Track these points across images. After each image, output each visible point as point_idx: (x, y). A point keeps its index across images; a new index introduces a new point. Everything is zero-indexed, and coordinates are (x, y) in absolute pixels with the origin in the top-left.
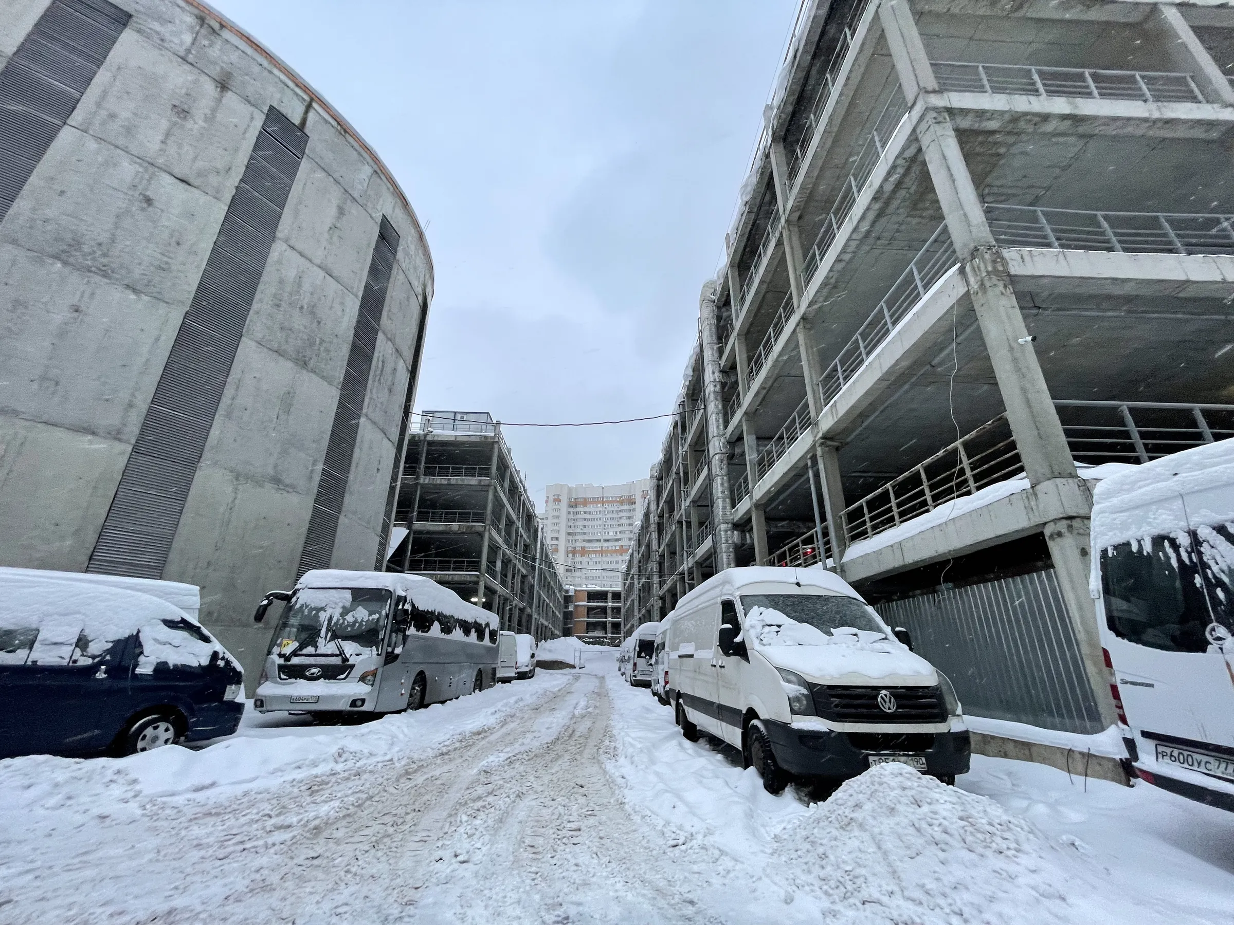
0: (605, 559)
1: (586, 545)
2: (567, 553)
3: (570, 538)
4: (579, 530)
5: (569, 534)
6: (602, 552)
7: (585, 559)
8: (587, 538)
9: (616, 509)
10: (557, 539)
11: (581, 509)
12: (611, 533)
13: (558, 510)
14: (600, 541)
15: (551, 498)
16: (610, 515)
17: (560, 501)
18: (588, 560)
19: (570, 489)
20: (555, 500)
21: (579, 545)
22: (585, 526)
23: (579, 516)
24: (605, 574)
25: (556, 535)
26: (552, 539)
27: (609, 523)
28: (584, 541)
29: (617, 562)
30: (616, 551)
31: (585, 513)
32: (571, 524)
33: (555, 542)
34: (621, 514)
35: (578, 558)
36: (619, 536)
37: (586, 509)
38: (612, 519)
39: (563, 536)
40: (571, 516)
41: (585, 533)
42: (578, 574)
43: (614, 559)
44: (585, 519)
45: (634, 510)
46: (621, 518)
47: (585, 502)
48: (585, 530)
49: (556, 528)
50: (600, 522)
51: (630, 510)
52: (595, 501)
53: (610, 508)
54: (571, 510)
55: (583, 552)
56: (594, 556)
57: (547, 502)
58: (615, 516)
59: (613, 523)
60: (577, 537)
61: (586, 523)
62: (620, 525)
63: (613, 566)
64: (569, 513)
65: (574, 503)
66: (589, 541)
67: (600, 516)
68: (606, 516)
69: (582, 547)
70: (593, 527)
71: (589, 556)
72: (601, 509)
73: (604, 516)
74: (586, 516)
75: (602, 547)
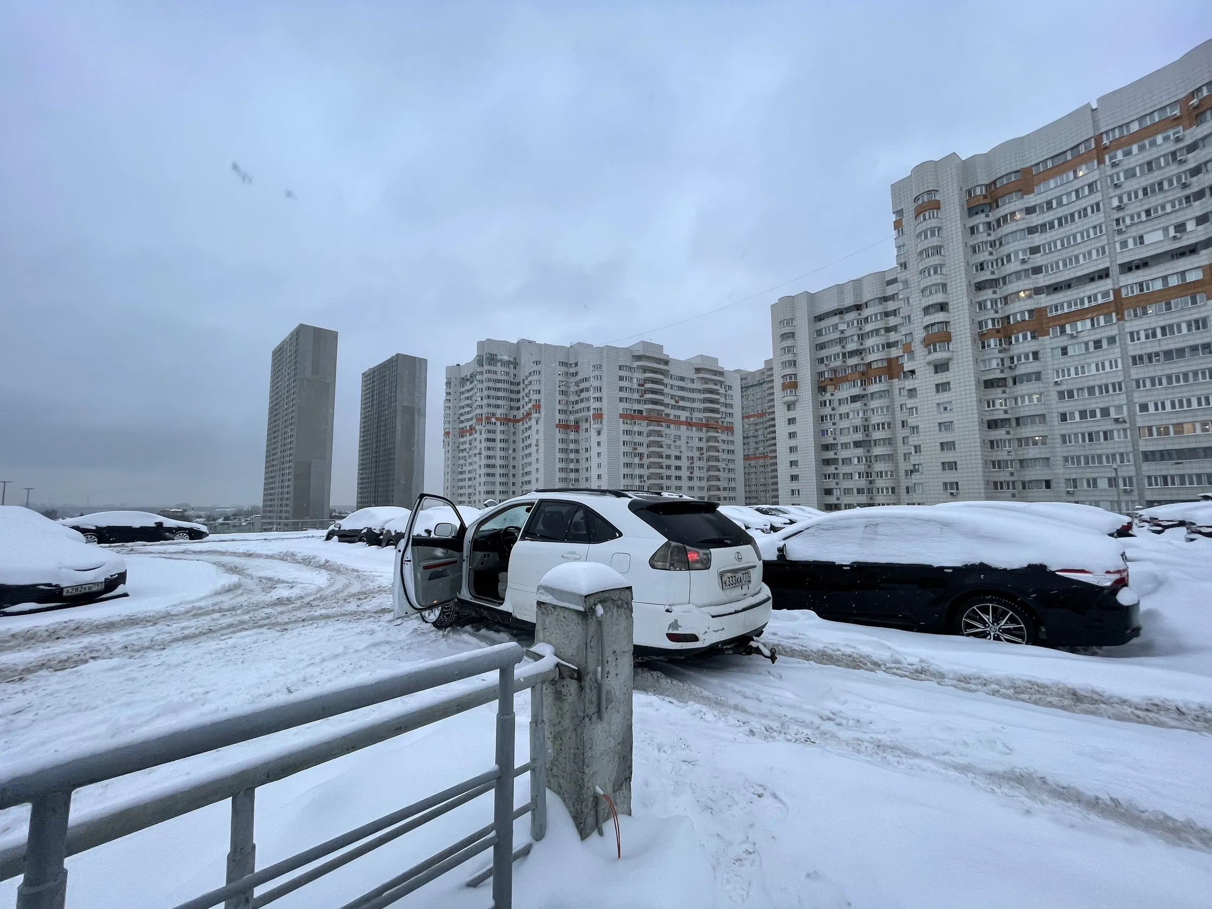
0: (1137, 325)
1: (1044, 300)
2: (982, 338)
3: (987, 295)
4: (1013, 267)
5: (980, 286)
6: (1118, 307)
7: (1049, 343)
8: (1043, 280)
9: (1171, 147)
10: (943, 307)
11: (1011, 205)
12: (1154, 237)
13: (936, 230)
14: (1103, 274)
15: (909, 208)
16: (1136, 183)
17: (936, 206)
18: (1063, 341)
19: (967, 166)
20: (919, 212)
21: (1020, 308)
22: (1035, 250)
23: (1007, 228)
24: (1143, 371)
25: (939, 298)
26: (927, 310)
27: (1138, 206)
28: (1038, 291)
29: (1198, 324)
30: (1186, 290)
31: (1030, 210)
32: (983, 257)
33: (940, 317)
35: (1023, 346)
36: (1194, 236)
37: (1032, 200)
38: (1152, 189)
39: (959, 296)
40: (982, 236)
41: (1037, 270)
42: (1023, 388)
43: (1181, 316)
44: (1032, 230)
46: (1196, 171)
48: (1038, 260)
49: (936, 279)
50: (1094, 219)
53: (1137, 159)
54: (979, 219)
55: (1040, 323)
56: (1084, 326)
57: (898, 225)
58: (1174, 169)
59: (1156, 200)
60: (1017, 286)
61: (1037, 239)
62: (1195, 196)
63: (1185, 339)
64: (973, 230)
65: (985, 197)
66: (1056, 288)
67: (1097, 197)
68: (1118, 192)
69: (1031, 312)
70: (1068, 241)
71: (1063, 331)
72: (1095, 176)
73: (1112, 192)
74: (1036, 220)
75: (1117, 292)
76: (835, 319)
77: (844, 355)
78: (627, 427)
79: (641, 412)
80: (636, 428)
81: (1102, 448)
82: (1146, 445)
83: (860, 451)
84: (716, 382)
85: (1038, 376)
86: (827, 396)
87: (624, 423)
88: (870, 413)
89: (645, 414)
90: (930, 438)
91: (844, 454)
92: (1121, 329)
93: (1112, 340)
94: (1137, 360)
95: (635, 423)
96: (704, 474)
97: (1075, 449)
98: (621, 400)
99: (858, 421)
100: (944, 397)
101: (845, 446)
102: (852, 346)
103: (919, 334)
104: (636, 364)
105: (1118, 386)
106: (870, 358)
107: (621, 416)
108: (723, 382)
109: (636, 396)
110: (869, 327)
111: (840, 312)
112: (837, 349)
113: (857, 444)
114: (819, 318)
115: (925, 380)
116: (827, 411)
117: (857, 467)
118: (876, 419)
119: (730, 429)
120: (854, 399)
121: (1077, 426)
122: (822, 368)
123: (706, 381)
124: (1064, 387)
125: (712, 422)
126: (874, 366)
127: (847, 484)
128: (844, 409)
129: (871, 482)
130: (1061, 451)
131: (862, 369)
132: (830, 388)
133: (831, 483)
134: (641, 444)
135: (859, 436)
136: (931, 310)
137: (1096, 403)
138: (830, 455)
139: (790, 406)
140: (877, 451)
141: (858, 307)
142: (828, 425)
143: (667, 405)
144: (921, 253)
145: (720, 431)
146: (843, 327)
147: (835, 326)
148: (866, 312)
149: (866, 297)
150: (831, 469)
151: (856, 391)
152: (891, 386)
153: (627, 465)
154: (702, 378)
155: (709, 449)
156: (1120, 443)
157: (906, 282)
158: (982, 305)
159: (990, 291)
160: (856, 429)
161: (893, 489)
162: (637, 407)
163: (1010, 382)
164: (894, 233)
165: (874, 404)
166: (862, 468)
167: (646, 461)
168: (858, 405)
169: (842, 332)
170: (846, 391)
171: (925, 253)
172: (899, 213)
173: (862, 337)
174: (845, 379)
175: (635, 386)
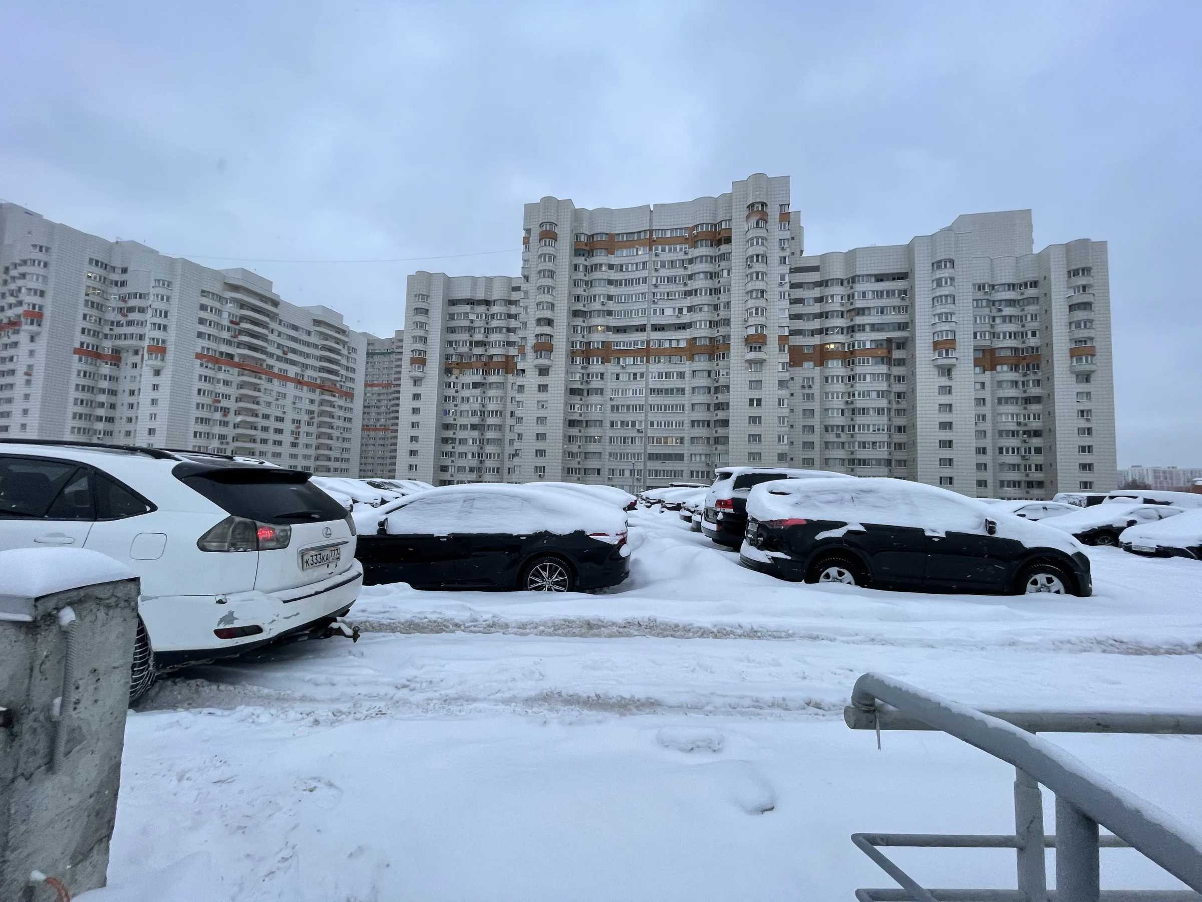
0: (655, 368)
1: (612, 337)
2: (572, 355)
3: (579, 321)
4: (597, 306)
5: (576, 314)
6: (648, 353)
7: (611, 369)
8: (613, 322)
9: (681, 256)
10: (550, 322)
11: (600, 258)
12: (668, 312)
13: (552, 258)
14: (642, 328)
15: (536, 232)
16: (665, 272)
17: (554, 237)
18: (617, 369)
19: (578, 215)
20: (542, 237)
21: (598, 337)
22: (610, 298)
23: (596, 275)
24: (654, 400)
25: (548, 314)
26: (539, 321)
27: (664, 288)
28: (608, 328)
29: (681, 375)
30: (679, 351)
31: (611, 267)
32: (580, 291)
33: (547, 330)
34: (692, 269)
35: (596, 367)
36: (686, 318)
37: (614, 260)
38: (671, 280)
39: (561, 317)
40: (580, 275)
41: (609, 313)
42: (594, 399)
43: (674, 368)
44: (610, 282)
45: (725, 257)
46: (690, 277)
47: (611, 243)
48: (611, 306)
49: (548, 298)
50: (643, 288)
51: (712, 259)
52: (631, 240)
53: (667, 256)
54: (581, 260)
55: (607, 353)
56: (629, 361)
57: (526, 241)
58: (681, 272)
59: (672, 288)
60: (598, 321)
61: (613, 291)
62: (689, 293)
63: (675, 383)
64: (576, 267)
65: (586, 245)
66: (619, 330)
67: (645, 273)
68: (656, 274)
69: (603, 343)
70: (628, 297)
71: (618, 363)
72: (646, 258)
73: (654, 274)
74: (614, 275)
75: (648, 342)
76: (468, 308)
77: (471, 343)
78: (209, 373)
79: (231, 356)
80: (221, 376)
81: (630, 449)
82: (651, 449)
83: (475, 434)
84: (338, 341)
85: (601, 391)
86: (453, 379)
87: (202, 365)
88: (487, 401)
89: (236, 359)
90: (529, 429)
91: (461, 434)
92: (647, 369)
93: (642, 375)
94: (652, 391)
95: (220, 369)
96: (313, 441)
97: (617, 448)
98: (200, 335)
99: (477, 407)
100: (542, 396)
101: (463, 427)
102: (479, 337)
103: (532, 341)
104: (229, 294)
105: (641, 407)
106: (493, 351)
107: (198, 356)
108: (347, 342)
109: (225, 335)
110: (494, 323)
111: (471, 302)
112: (465, 336)
113: (474, 427)
114: (453, 303)
115: (532, 379)
116: (451, 392)
117: (471, 448)
118: (491, 407)
119: (349, 395)
120: (476, 385)
121: (619, 432)
122: (451, 351)
123: (326, 337)
124: (614, 403)
125: (328, 384)
126: (495, 359)
127: (461, 462)
128: (466, 393)
129: (481, 462)
130: (609, 449)
131: (484, 359)
132: (456, 372)
133: (447, 461)
134: (227, 397)
135: (476, 420)
136: (542, 323)
137: (629, 417)
138: (449, 434)
139: (416, 381)
140: (490, 435)
141: (487, 303)
142: (450, 406)
143: (271, 355)
144: (540, 272)
145: (337, 395)
146: (472, 317)
147: (466, 315)
148: (495, 309)
149: (495, 296)
150: (449, 448)
151: (478, 378)
152: (506, 379)
153: (202, 420)
154: (321, 333)
155: (322, 413)
156: (638, 447)
157: (526, 293)
158: (575, 328)
159: (581, 319)
160: (474, 413)
161: (498, 469)
162: (224, 348)
163: (585, 393)
164: (523, 247)
165: (491, 393)
166: (475, 449)
167: (233, 419)
168: (478, 391)
169: (472, 321)
170: (470, 377)
171: (542, 273)
172: (528, 231)
173: (488, 331)
174: (470, 366)
175: (226, 322)
